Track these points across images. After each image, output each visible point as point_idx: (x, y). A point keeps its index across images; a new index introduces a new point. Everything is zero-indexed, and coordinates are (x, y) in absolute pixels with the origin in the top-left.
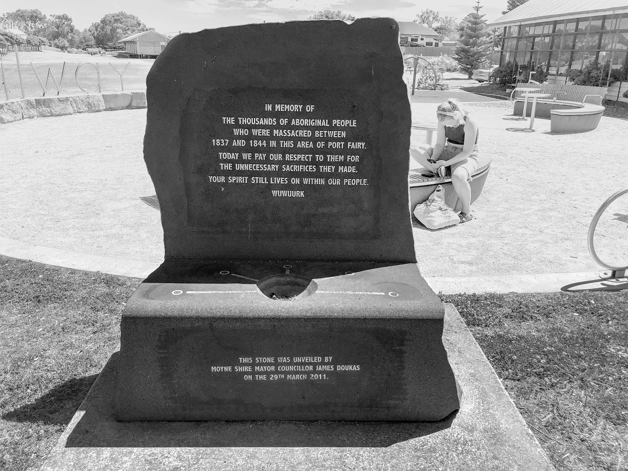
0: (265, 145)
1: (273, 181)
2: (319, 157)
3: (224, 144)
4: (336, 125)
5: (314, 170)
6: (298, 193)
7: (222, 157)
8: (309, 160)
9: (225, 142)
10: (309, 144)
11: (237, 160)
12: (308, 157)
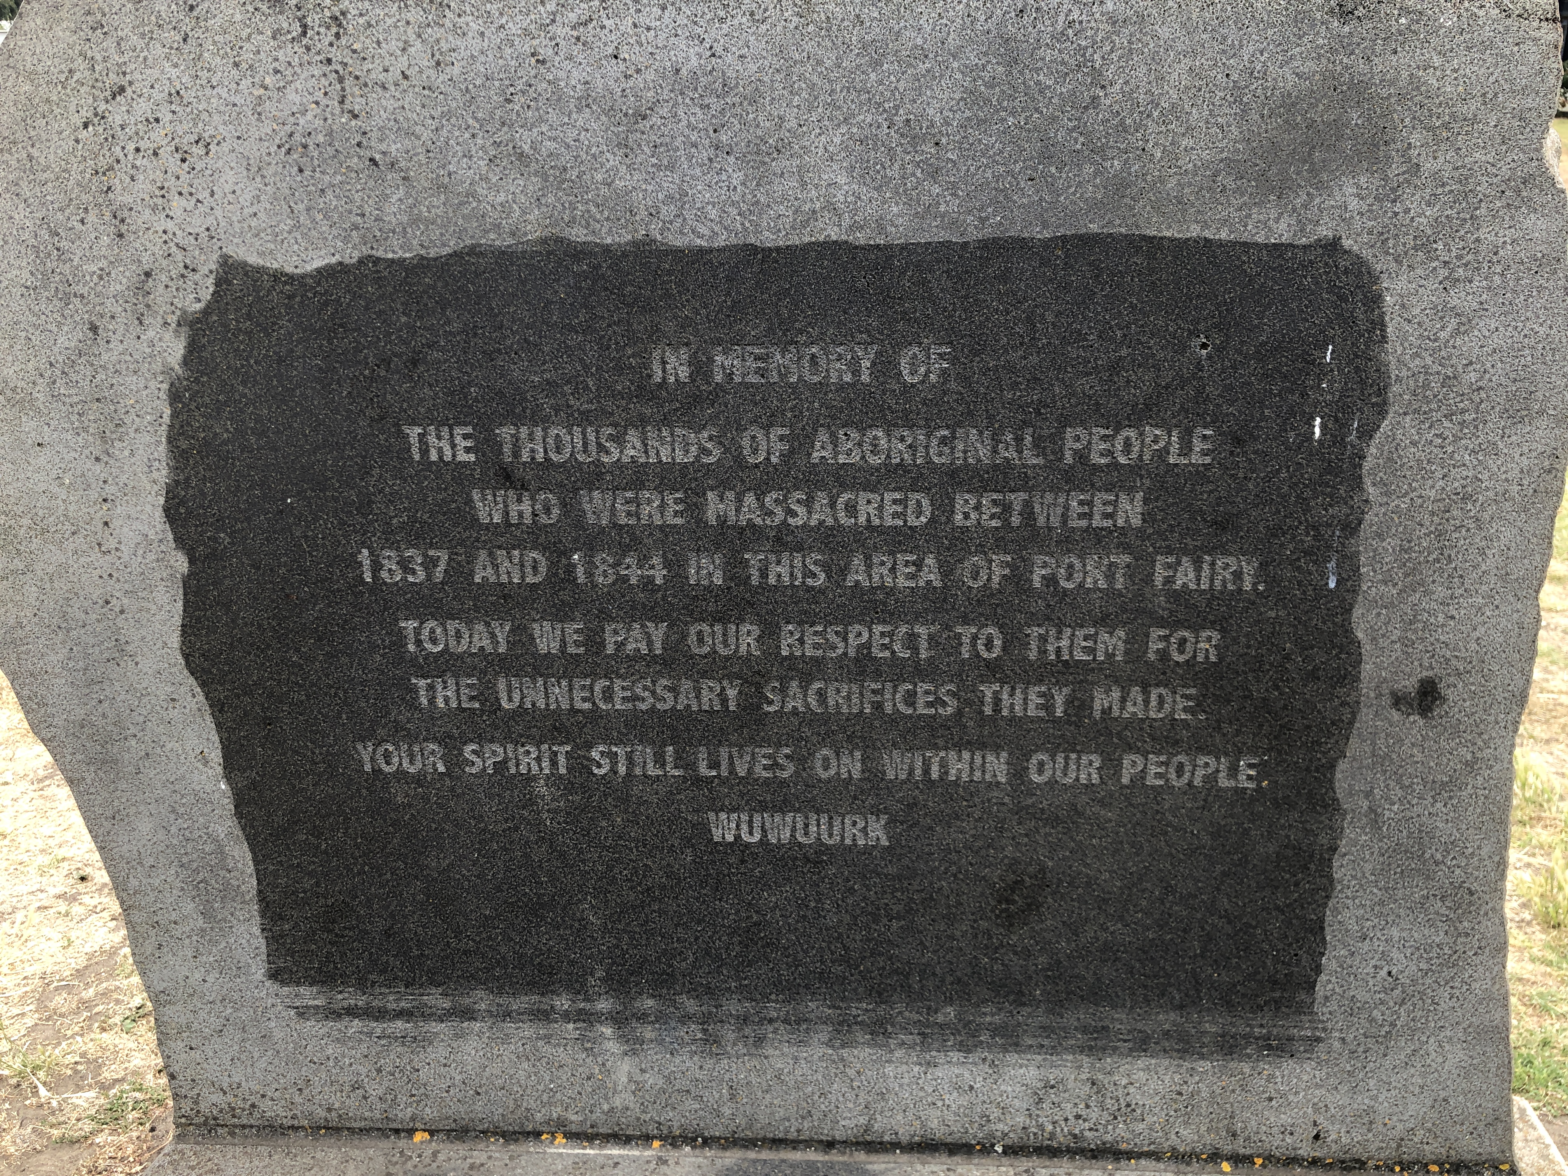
0: (659, 575)
1: (714, 764)
2: (975, 638)
3: (421, 575)
4: (1082, 457)
5: (944, 704)
6: (854, 823)
7: (419, 643)
8: (916, 650)
9: (430, 564)
10: (919, 565)
11: (502, 658)
12: (911, 640)
